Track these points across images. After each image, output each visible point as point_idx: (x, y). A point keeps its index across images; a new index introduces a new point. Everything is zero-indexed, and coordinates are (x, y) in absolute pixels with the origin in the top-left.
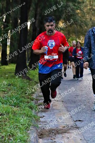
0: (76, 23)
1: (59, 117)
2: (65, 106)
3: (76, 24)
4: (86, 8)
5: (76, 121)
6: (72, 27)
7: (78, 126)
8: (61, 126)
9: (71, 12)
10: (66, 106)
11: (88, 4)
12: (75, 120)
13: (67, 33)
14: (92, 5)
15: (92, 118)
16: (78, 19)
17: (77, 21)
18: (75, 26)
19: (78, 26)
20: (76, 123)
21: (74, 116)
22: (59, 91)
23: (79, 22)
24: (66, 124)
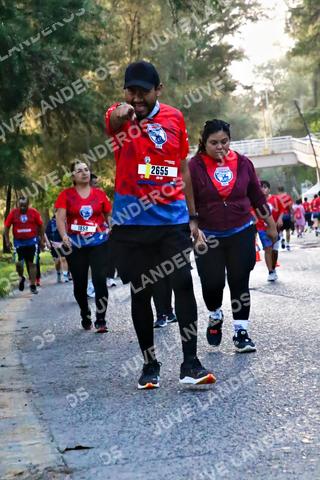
0: (84, 115)
1: (7, 442)
2: (34, 405)
3: (85, 121)
4: (118, 61)
5: (67, 449)
6: (71, 131)
7: (70, 466)
8: (10, 473)
9: (57, 78)
10: (38, 404)
11: (123, 50)
12: (63, 448)
13: (55, 152)
14: (139, 50)
15: (126, 435)
16: (88, 102)
17: (85, 111)
18: (82, 126)
19: (92, 127)
20: (65, 456)
21: (61, 436)
22: (21, 358)
23: (96, 111)
24: (28, 462)
